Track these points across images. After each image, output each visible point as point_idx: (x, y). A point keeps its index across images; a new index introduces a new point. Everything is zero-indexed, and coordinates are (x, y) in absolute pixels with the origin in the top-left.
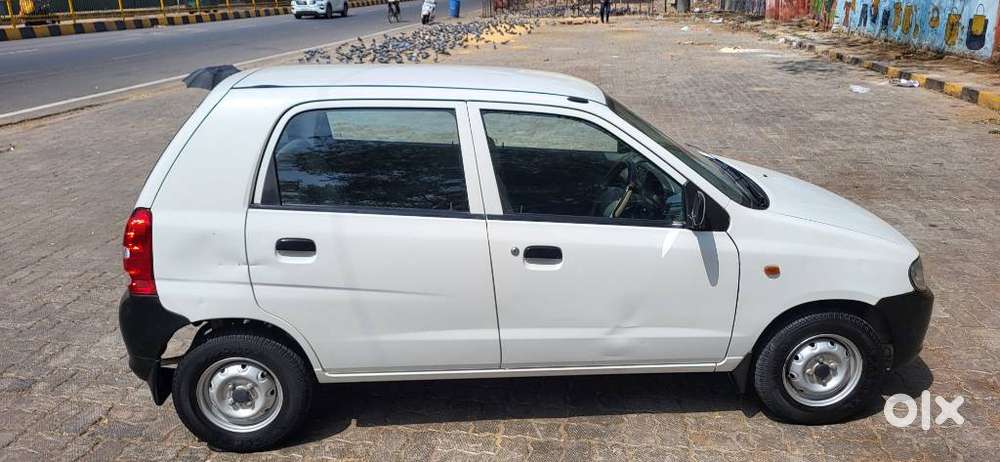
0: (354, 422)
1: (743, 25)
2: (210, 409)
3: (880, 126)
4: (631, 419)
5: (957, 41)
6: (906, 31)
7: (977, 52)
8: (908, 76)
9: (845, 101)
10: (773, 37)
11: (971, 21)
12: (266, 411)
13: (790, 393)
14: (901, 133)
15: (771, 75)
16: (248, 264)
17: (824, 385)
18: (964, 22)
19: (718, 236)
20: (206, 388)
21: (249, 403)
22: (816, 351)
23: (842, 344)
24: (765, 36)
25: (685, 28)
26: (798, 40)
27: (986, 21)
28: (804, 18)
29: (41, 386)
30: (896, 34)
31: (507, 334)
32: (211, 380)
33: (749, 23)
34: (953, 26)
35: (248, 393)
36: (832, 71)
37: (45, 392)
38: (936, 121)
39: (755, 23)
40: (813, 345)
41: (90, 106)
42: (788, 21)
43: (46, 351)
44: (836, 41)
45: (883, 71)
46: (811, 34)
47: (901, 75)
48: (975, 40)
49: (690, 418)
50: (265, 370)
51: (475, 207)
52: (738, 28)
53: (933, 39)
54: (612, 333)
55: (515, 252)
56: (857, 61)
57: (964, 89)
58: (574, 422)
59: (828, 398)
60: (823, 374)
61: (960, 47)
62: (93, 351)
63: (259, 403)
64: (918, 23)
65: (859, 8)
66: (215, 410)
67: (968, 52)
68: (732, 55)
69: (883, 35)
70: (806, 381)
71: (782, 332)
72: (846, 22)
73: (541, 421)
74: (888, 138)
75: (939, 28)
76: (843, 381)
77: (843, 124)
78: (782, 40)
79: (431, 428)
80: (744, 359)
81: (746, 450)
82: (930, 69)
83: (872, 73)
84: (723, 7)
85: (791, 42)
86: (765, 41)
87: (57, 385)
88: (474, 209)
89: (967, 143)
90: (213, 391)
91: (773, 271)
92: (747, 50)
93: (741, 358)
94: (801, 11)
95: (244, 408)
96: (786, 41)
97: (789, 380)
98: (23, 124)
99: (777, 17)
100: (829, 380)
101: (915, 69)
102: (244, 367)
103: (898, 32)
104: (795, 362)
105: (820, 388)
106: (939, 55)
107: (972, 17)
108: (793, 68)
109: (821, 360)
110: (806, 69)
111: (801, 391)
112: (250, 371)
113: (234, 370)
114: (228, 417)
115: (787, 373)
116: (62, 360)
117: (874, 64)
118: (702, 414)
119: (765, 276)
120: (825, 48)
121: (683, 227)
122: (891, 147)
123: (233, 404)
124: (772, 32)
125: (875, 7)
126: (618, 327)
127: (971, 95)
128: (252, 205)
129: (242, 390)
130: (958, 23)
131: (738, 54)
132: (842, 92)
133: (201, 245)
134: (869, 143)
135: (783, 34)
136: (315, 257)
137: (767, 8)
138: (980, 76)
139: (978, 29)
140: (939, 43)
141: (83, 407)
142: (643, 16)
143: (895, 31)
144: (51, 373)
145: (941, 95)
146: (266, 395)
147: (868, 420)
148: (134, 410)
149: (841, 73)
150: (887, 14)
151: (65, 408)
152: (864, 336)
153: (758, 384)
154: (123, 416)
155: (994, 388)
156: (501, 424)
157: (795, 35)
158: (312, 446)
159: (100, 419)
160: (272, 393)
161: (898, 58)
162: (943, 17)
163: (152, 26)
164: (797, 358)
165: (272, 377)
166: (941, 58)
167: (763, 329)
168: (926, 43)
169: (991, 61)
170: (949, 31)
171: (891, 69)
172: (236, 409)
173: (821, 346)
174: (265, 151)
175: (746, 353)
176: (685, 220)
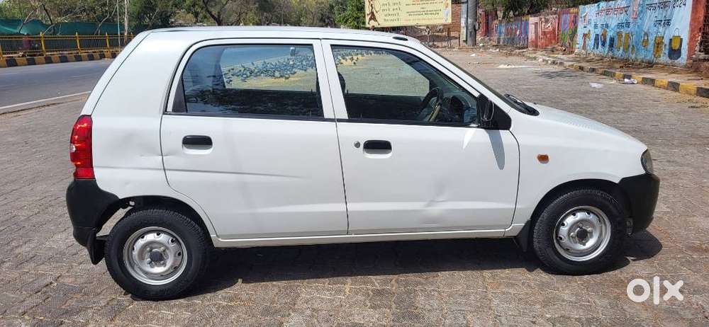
0: (240, 280)
1: (513, 53)
2: (133, 268)
3: (612, 106)
4: (444, 276)
5: (662, 55)
6: (626, 50)
7: (676, 61)
8: (629, 77)
9: (586, 92)
10: (535, 58)
11: (671, 40)
12: (176, 269)
13: (560, 251)
14: (627, 109)
15: (535, 79)
16: (162, 155)
17: (584, 245)
18: (666, 41)
19: (503, 133)
20: (130, 251)
21: (162, 262)
22: (577, 219)
23: (595, 214)
24: (529, 58)
25: (474, 55)
26: (552, 59)
27: (681, 40)
28: (556, 46)
29: (7, 265)
30: (619, 53)
31: (353, 207)
32: (134, 244)
33: (517, 51)
34: (658, 44)
35: (161, 254)
36: (576, 76)
37: (10, 268)
38: (651, 102)
39: (521, 51)
40: (574, 215)
41: (54, 104)
42: (544, 48)
43: (13, 244)
44: (578, 59)
45: (612, 76)
46: (560, 56)
47: (625, 77)
48: (674, 53)
49: (487, 273)
50: (174, 237)
51: (327, 113)
52: (511, 55)
53: (645, 55)
54: (429, 205)
55: (357, 145)
56: (593, 70)
57: (669, 82)
58: (402, 277)
59: (587, 255)
60: (583, 236)
61: (664, 58)
62: (47, 243)
63: (169, 263)
64: (634, 43)
65: (593, 37)
66: (136, 268)
67: (670, 61)
68: (507, 69)
69: (610, 54)
70: (571, 242)
71: (552, 205)
72: (584, 47)
73: (378, 277)
74: (618, 112)
75: (649, 47)
76: (597, 241)
77: (587, 105)
78: (541, 60)
79: (297, 283)
80: (525, 226)
81: (529, 291)
82: (644, 73)
83: (604, 77)
84: (499, 42)
85: (547, 61)
86: (529, 61)
87: (19, 265)
88: (327, 114)
89: (674, 114)
90: (135, 253)
91: (543, 159)
92: (517, 66)
93: (523, 224)
94: (553, 42)
95: (158, 266)
96: (544, 60)
97: (557, 240)
98: (4, 115)
99: (536, 46)
100: (587, 242)
101: (634, 73)
102: (158, 235)
103: (621, 51)
104: (562, 228)
105: (581, 247)
106: (650, 65)
107: (671, 37)
108: (549, 75)
109: (581, 225)
110: (558, 76)
111: (567, 250)
112: (163, 238)
113: (151, 237)
114: (146, 273)
115: (557, 236)
116: (25, 248)
117: (605, 71)
118: (496, 271)
119: (538, 161)
120: (571, 63)
121: (478, 127)
122: (621, 117)
123: (150, 263)
124: (534, 55)
125: (604, 35)
126: (432, 201)
127: (674, 87)
128: (165, 112)
129: (157, 252)
130: (662, 43)
131: (511, 69)
132: (583, 88)
133: (128, 142)
134: (605, 115)
135: (541, 56)
136: (211, 149)
137: (529, 41)
138: (679, 75)
139: (675, 46)
140: (650, 57)
141: (39, 276)
142: (444, 49)
143: (618, 51)
144: (16, 257)
145: (653, 88)
146: (175, 256)
147: (617, 272)
148: (76, 277)
149: (582, 78)
150: (612, 40)
151: (25, 277)
152: (611, 207)
153: (536, 245)
154: (68, 281)
155: (706, 251)
156: (349, 280)
157: (550, 57)
158: (208, 296)
159: (51, 283)
160: (179, 254)
161: (621, 67)
162: (652, 39)
163: (101, 58)
164: (563, 225)
165: (179, 242)
166: (652, 67)
167: (538, 202)
168: (640, 57)
169: (686, 66)
170: (656, 48)
171: (617, 73)
172: (152, 267)
173: (580, 216)
174: (175, 73)
175: (526, 221)
176: (480, 123)
